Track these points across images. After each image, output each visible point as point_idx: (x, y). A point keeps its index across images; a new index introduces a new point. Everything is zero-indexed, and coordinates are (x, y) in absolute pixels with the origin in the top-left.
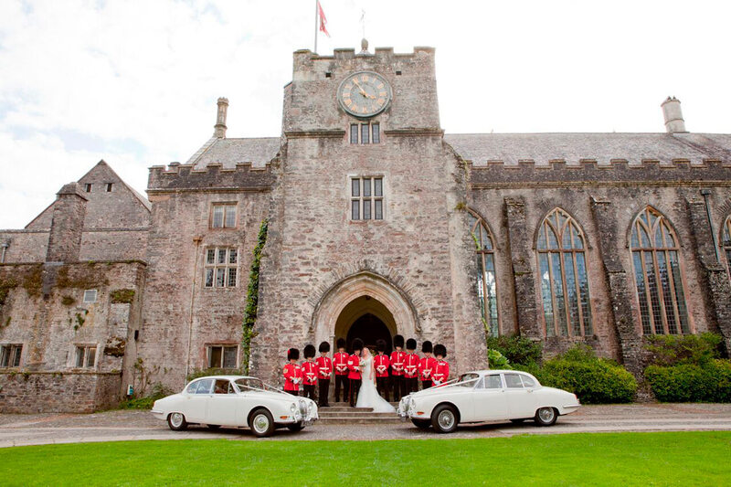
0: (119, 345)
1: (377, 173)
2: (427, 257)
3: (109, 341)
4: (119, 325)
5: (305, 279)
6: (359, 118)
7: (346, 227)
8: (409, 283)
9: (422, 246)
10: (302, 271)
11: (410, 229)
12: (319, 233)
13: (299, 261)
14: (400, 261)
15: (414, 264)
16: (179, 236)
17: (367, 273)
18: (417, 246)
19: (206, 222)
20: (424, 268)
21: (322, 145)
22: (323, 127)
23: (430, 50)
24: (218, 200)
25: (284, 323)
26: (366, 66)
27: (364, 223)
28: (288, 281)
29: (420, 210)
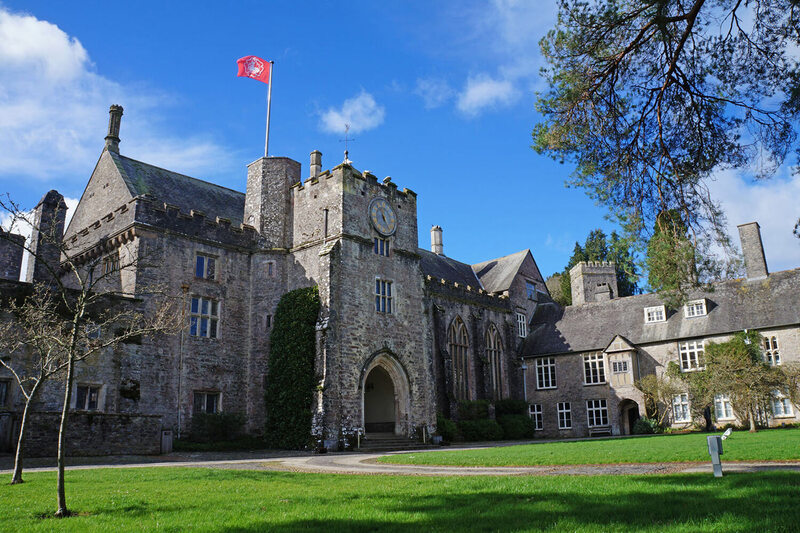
0: (134, 388)
1: (390, 279)
2: (413, 344)
3: (124, 383)
4: (133, 367)
5: (355, 350)
6: (380, 235)
7: (375, 315)
8: (406, 360)
9: (412, 336)
10: (353, 345)
11: (406, 323)
12: (362, 318)
13: (351, 337)
14: (402, 345)
15: (408, 347)
16: (167, 280)
17: (387, 351)
18: (409, 335)
19: (192, 271)
20: (412, 351)
21: (361, 250)
22: (361, 235)
23: (415, 195)
24: (202, 250)
25: (344, 382)
26: (383, 194)
27: (383, 315)
28: (345, 351)
29: (410, 310)
